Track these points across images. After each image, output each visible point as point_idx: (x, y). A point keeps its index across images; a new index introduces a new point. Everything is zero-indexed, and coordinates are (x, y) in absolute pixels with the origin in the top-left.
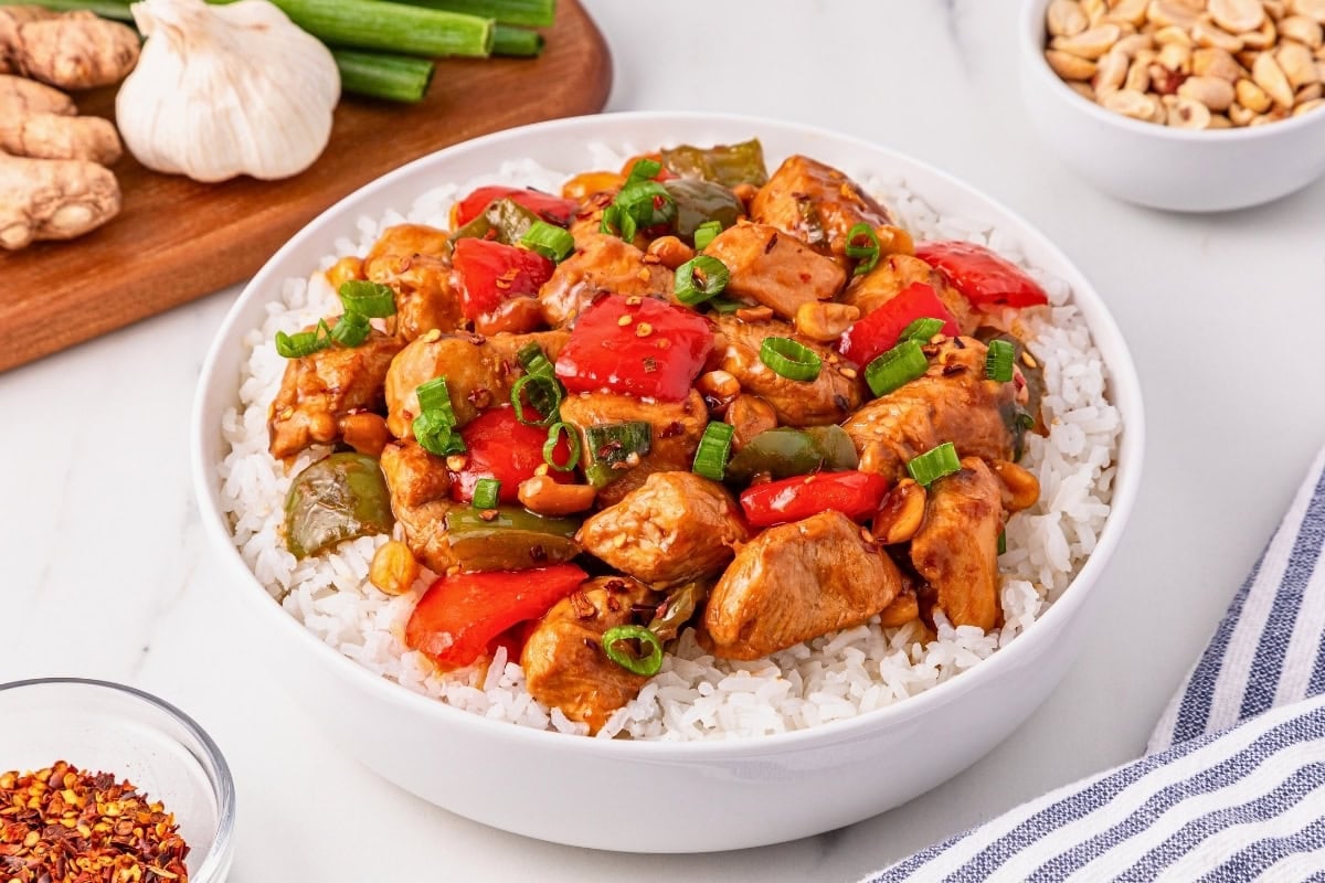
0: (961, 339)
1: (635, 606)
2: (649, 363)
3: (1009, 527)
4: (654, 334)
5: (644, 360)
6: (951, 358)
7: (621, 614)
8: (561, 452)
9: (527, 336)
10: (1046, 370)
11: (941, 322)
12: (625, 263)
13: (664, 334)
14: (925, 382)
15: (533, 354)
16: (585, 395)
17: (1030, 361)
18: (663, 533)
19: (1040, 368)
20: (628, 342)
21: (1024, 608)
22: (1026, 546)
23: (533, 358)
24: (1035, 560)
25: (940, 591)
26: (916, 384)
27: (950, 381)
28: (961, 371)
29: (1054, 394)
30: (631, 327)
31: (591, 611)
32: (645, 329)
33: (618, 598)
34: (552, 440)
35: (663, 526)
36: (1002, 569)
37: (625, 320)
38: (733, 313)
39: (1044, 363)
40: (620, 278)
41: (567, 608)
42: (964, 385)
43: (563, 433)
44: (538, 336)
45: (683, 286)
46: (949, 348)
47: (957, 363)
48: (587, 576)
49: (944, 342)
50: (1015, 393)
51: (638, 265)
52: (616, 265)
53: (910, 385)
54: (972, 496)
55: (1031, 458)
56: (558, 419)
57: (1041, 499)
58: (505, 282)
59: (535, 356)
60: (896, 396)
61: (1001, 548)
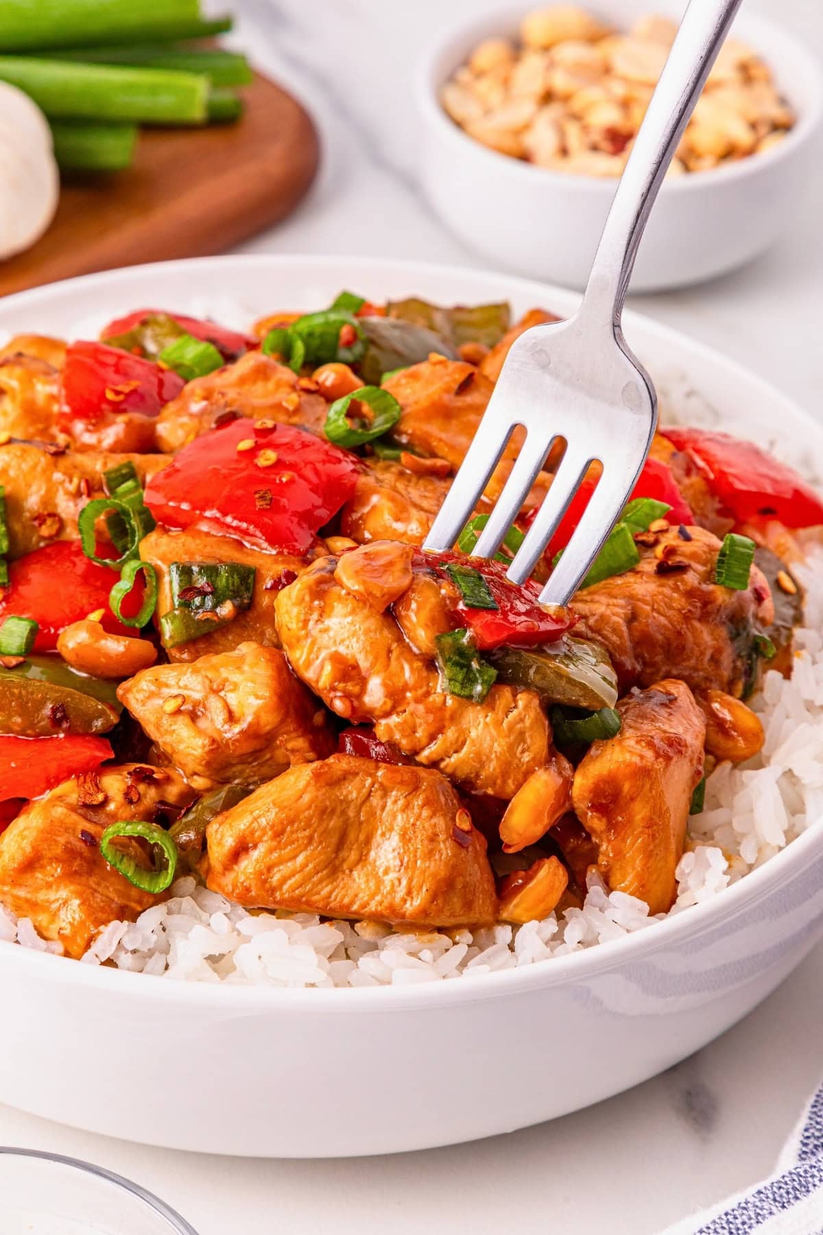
0: (689, 529)
1: (162, 802)
2: (262, 497)
3: (712, 781)
4: (279, 465)
5: (256, 492)
6: (670, 551)
7: (141, 808)
8: (133, 601)
9: (123, 455)
10: (808, 598)
11: (666, 506)
12: (271, 385)
13: (292, 467)
14: (630, 578)
15: (125, 478)
16: (175, 531)
17: (788, 584)
18: (231, 718)
19: (800, 594)
20: (243, 470)
21: (704, 881)
22: (731, 807)
23: (123, 482)
24: (737, 825)
25: (604, 847)
26: (619, 581)
27: (664, 581)
28: (681, 569)
29: (810, 628)
30: (252, 453)
31: (100, 797)
32: (268, 457)
33: (142, 788)
34: (124, 586)
35: (234, 708)
36: (692, 835)
37: (246, 445)
38: (397, 459)
39: (806, 591)
40: (258, 401)
41: (69, 789)
42: (681, 587)
43: (140, 576)
44: (138, 459)
45: (336, 421)
46: (671, 538)
47: (678, 559)
48: (113, 756)
49: (666, 531)
50: (752, 608)
51: (288, 390)
52: (259, 387)
53: (610, 581)
54: (666, 727)
55: (763, 699)
56: (136, 556)
57: (765, 750)
58: (117, 393)
59: (127, 480)
60: (590, 594)
61: (696, 805)
